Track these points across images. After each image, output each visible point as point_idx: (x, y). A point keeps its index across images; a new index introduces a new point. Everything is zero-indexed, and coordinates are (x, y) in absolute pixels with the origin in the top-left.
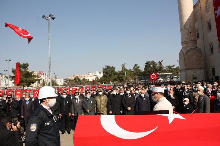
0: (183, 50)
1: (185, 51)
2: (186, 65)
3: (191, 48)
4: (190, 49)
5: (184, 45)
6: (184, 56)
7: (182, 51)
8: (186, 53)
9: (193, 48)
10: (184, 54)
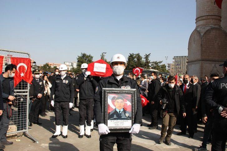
0: (198, 29)
1: (203, 31)
2: (203, 52)
3: (213, 26)
4: (211, 29)
5: (201, 23)
6: (202, 38)
7: (198, 31)
8: (205, 33)
9: (216, 27)
10: (202, 34)
